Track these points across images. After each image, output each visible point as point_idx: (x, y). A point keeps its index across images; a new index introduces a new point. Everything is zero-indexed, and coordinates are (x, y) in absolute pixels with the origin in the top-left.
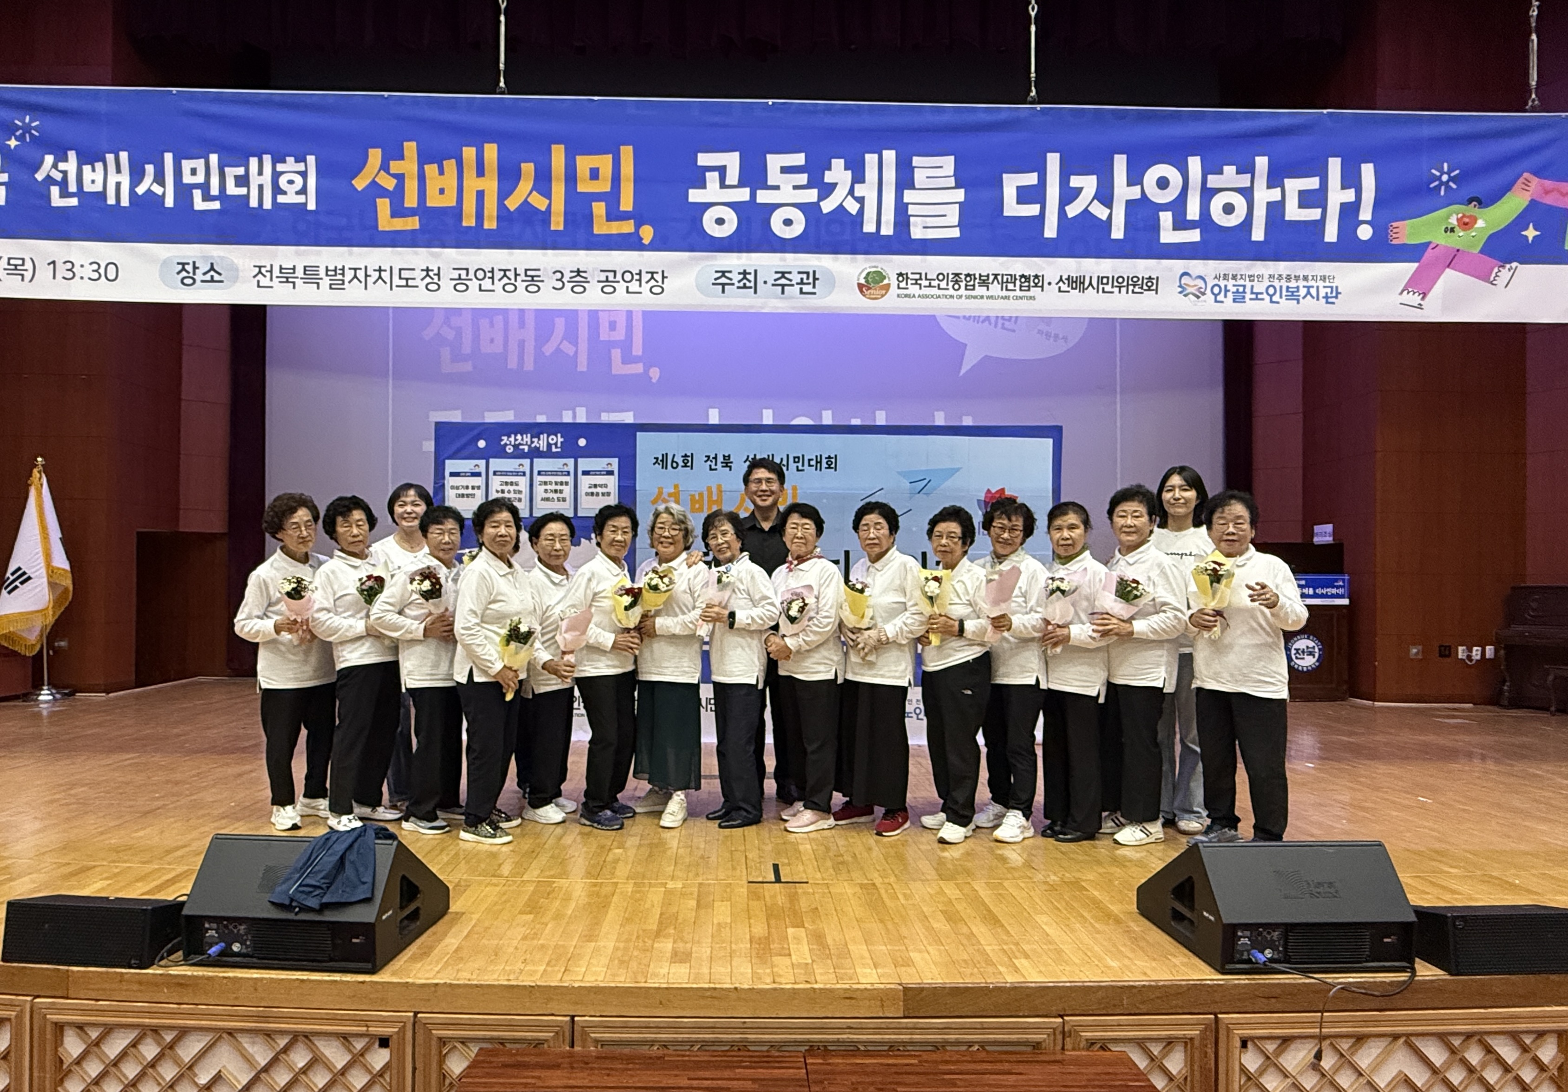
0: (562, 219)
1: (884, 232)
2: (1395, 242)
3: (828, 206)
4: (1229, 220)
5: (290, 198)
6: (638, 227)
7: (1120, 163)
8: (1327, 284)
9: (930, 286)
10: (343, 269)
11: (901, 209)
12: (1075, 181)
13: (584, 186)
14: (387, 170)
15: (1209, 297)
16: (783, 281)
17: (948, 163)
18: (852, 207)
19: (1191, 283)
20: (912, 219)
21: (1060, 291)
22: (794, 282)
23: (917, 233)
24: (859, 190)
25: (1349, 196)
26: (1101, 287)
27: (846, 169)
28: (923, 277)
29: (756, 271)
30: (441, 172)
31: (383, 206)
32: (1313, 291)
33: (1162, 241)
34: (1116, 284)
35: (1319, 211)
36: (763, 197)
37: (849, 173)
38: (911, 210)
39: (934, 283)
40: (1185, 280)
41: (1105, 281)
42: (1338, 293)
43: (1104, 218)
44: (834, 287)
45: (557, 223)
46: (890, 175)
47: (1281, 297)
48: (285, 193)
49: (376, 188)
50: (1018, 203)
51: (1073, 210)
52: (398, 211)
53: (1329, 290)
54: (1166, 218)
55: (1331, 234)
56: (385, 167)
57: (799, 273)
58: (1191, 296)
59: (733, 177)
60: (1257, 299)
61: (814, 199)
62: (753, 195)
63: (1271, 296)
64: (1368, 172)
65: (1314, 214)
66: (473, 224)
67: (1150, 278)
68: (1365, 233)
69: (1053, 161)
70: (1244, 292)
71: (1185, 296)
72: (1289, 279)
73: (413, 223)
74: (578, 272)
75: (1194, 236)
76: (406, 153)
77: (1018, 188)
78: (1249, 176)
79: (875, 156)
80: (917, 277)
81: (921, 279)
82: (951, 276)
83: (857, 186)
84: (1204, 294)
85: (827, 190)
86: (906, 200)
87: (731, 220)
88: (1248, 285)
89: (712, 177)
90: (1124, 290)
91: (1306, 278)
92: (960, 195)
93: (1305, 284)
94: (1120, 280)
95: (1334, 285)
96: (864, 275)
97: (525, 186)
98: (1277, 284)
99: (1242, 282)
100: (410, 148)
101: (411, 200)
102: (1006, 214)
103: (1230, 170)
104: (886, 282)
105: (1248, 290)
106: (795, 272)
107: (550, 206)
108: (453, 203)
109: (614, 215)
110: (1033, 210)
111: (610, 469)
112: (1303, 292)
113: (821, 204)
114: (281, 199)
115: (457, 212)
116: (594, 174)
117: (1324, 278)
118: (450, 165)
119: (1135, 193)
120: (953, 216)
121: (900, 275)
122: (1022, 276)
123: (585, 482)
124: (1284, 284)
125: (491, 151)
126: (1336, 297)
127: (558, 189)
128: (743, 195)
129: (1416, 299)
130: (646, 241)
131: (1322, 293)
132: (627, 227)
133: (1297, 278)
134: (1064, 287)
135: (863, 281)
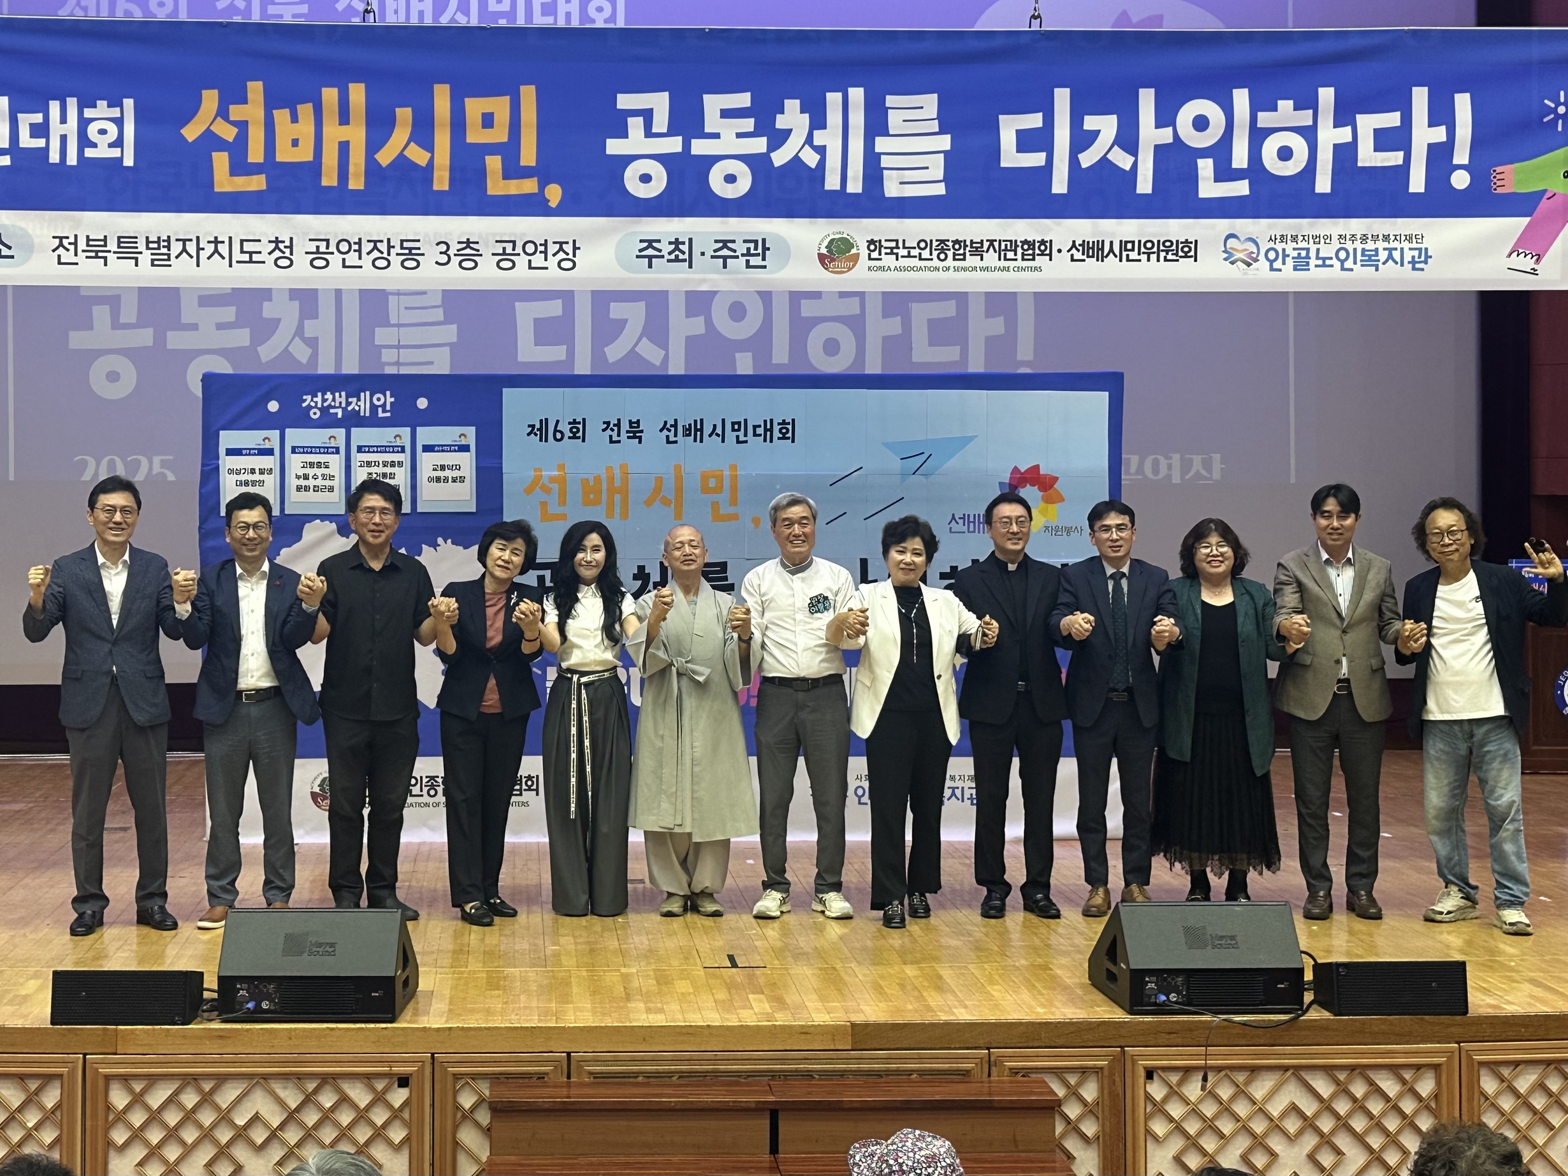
0: (447, 174)
1: (850, 189)
2: (1500, 191)
3: (780, 158)
4: (1287, 168)
5: (102, 151)
6: (542, 186)
7: (1147, 99)
8: (1414, 245)
9: (909, 256)
10: (168, 240)
11: (872, 160)
12: (1090, 123)
13: (475, 135)
14: (226, 118)
15: (1263, 264)
16: (725, 252)
17: (930, 103)
18: (811, 159)
19: (1240, 247)
20: (885, 172)
21: (1073, 260)
22: (738, 253)
23: (892, 189)
24: (819, 138)
25: (1439, 134)
26: (1124, 254)
27: (802, 111)
28: (901, 245)
29: (690, 240)
30: (295, 119)
31: (221, 161)
32: (1396, 255)
33: (1202, 195)
34: (1143, 250)
35: (1401, 154)
36: (699, 147)
37: (806, 116)
38: (885, 161)
39: (915, 252)
40: (1232, 242)
41: (1129, 246)
42: (1428, 257)
43: (1127, 167)
44: (789, 257)
45: (441, 182)
46: (857, 119)
47: (1355, 263)
48: (95, 145)
49: (210, 140)
50: (1017, 152)
51: (1087, 159)
52: (239, 167)
53: (1416, 253)
54: (1205, 167)
55: (1417, 183)
56: (223, 113)
57: (745, 241)
58: (1239, 263)
59: (661, 123)
60: (1324, 265)
61: (764, 150)
62: (687, 145)
63: (1342, 262)
64: (1463, 103)
65: (1395, 158)
66: (335, 183)
67: (1187, 241)
68: (1460, 180)
69: (1062, 97)
70: (1308, 257)
71: (1232, 263)
72: (1364, 239)
73: (257, 183)
74: (468, 242)
75: (1241, 188)
76: (250, 96)
77: (1017, 131)
78: (1310, 112)
79: (839, 96)
80: (893, 244)
81: (897, 247)
82: (935, 244)
83: (816, 133)
84: (1256, 260)
85: (779, 138)
86: (878, 150)
87: (660, 179)
88: (1313, 248)
89: (635, 125)
90: (1154, 257)
91: (1386, 238)
92: (945, 142)
93: (1386, 245)
94: (1149, 245)
95: (1423, 246)
96: (826, 243)
97: (400, 136)
98: (1349, 246)
99: (1304, 245)
100: (255, 89)
101: (256, 154)
102: (1003, 165)
103: (1285, 105)
104: (854, 251)
105: (1313, 254)
106: (739, 241)
107: (432, 159)
108: (310, 158)
109: (512, 171)
110: (1037, 159)
111: (464, 442)
112: (1382, 256)
113: (772, 155)
114: (89, 153)
115: (315, 167)
116: (488, 121)
117: (1409, 238)
118: (306, 110)
119: (1165, 135)
120: (937, 168)
121: (871, 242)
122: (1025, 242)
123: (427, 461)
124: (1359, 246)
125: (357, 93)
126: (1426, 262)
127: (442, 140)
128: (674, 145)
129: (1528, 263)
130: (553, 204)
131: (1408, 258)
132: (529, 186)
133: (1375, 238)
134: (1078, 255)
135: (824, 251)
